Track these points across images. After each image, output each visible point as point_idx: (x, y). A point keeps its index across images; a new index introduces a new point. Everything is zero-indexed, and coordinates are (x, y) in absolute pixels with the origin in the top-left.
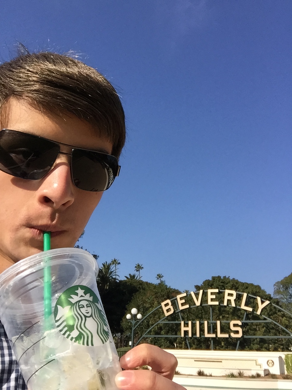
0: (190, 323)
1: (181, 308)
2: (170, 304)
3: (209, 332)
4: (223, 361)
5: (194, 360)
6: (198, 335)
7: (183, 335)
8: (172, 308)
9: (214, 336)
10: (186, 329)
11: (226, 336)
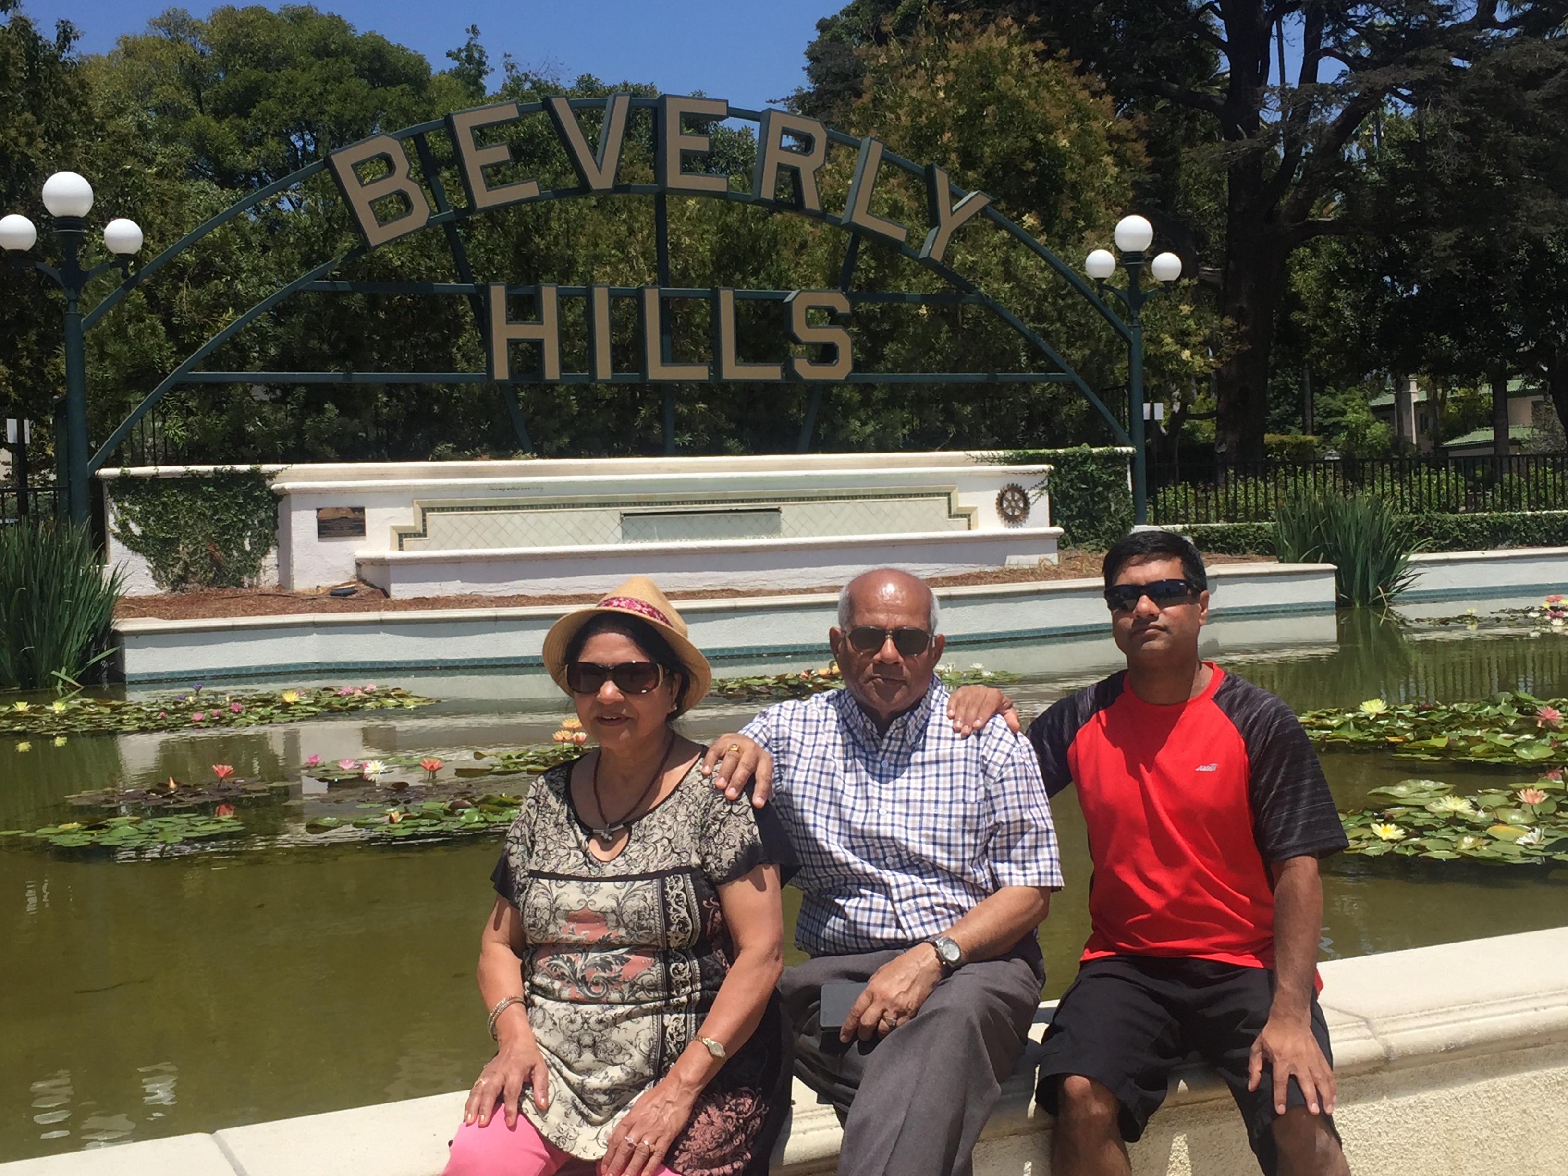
0: (549, 296)
1: (485, 198)
2: (402, 164)
3: (671, 356)
4: (785, 507)
5: (615, 513)
6: (604, 369)
7: (501, 372)
8: (416, 193)
9: (699, 373)
10: (525, 331)
11: (772, 372)
